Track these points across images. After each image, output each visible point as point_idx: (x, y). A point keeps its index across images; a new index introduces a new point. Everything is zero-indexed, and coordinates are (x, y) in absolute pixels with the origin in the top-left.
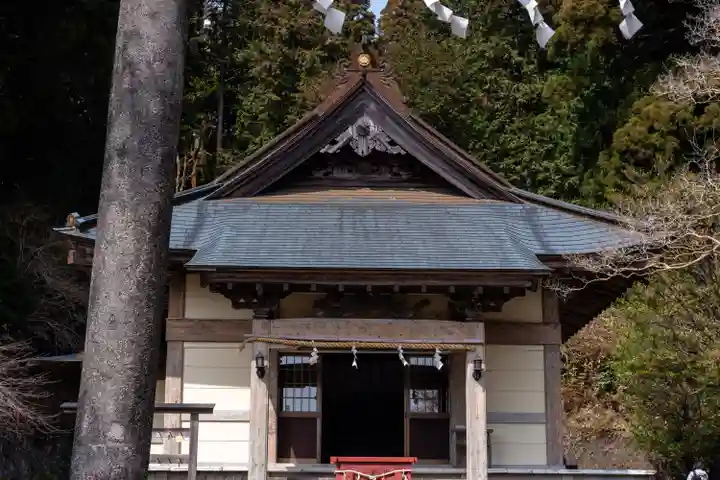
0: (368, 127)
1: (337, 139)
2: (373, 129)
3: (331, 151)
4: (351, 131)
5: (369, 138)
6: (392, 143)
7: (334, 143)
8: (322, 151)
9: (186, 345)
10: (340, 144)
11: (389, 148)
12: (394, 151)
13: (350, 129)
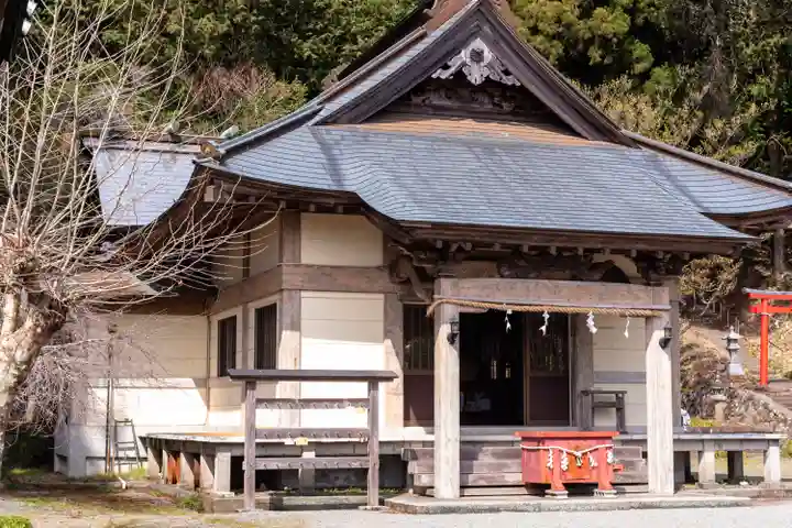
0: (482, 52)
1: (449, 63)
2: (488, 55)
3: (443, 77)
4: (464, 55)
5: (482, 64)
6: (507, 73)
7: (446, 67)
8: (434, 76)
9: (303, 294)
10: (452, 70)
11: (504, 77)
12: (508, 81)
13: (463, 52)
